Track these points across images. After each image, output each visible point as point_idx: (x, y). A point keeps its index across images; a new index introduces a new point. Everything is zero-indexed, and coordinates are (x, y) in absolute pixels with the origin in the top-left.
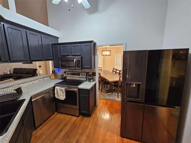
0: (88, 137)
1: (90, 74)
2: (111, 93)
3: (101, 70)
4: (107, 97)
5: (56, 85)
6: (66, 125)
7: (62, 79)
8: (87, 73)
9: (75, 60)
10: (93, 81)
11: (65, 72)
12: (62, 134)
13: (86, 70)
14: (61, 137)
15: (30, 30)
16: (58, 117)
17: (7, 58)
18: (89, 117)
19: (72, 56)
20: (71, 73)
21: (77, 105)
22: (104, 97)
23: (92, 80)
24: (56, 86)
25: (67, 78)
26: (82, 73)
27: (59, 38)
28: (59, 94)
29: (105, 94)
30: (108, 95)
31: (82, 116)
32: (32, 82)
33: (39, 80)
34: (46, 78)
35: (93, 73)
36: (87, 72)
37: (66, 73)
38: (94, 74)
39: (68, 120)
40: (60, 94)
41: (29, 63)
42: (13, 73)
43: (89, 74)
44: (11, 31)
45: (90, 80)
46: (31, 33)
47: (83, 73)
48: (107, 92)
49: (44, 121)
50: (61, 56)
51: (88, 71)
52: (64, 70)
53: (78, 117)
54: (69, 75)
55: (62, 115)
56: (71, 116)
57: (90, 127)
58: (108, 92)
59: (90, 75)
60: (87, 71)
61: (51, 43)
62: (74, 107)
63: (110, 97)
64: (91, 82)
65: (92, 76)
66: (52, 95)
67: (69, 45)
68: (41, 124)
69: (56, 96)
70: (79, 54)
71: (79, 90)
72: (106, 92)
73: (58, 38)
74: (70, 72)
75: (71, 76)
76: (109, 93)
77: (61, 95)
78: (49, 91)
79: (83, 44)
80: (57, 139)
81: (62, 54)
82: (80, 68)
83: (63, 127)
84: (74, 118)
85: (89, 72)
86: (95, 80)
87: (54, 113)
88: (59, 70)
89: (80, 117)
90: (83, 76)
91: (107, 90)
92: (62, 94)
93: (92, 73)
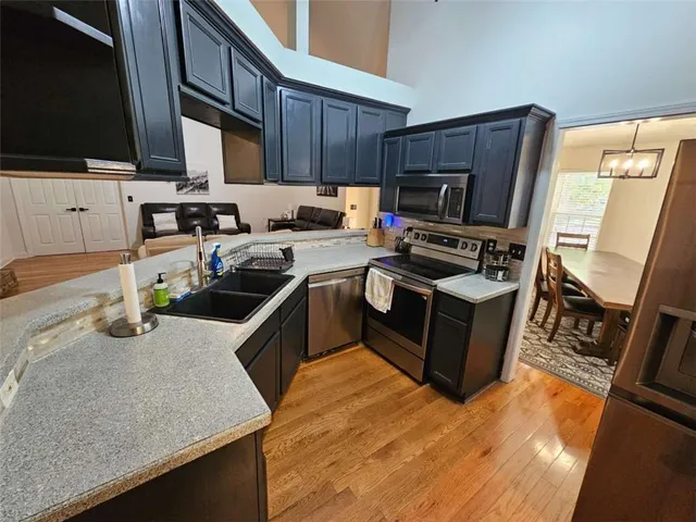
0: (429, 455)
1: (499, 248)
2: (600, 362)
3: (585, 247)
4: (571, 370)
5: (373, 262)
6: (376, 386)
7: (397, 250)
8: (486, 243)
9: (445, 186)
10: (507, 279)
11: (410, 229)
12: (359, 404)
13: (482, 232)
14: (354, 411)
15: (331, 97)
16: (364, 357)
17: (279, 173)
18: (455, 402)
19: (439, 172)
20: (427, 233)
21: (420, 344)
22: (552, 363)
23: (500, 274)
24: (373, 266)
25: (414, 250)
26: (467, 240)
27: (408, 110)
28: (375, 292)
29: (565, 354)
30: (577, 364)
31: (432, 387)
32: (320, 243)
33: (335, 240)
34: (354, 240)
35: (512, 246)
36: (490, 241)
37: (412, 234)
38: (518, 252)
39: (387, 379)
40: (379, 291)
41: (330, 195)
42: (298, 218)
43: (494, 247)
44: (293, 105)
45: (491, 273)
46: (333, 104)
47: (470, 242)
48: (579, 348)
49: (329, 352)
50: (406, 172)
51: (493, 237)
52: (407, 222)
53: (421, 384)
54: (419, 242)
55: (375, 356)
56: (397, 371)
57: (446, 431)
58: (586, 350)
59: (496, 255)
60: (489, 233)
61: (381, 131)
62: (413, 346)
63: (586, 376)
64: (495, 279)
65: (505, 259)
66: (357, 291)
67: (434, 133)
68: (321, 355)
69: (368, 295)
70: (463, 165)
71: (438, 294)
72: (574, 349)
73: (406, 111)
74: (425, 232)
75: (424, 243)
76: (592, 359)
77: (380, 296)
78: (353, 276)
79: (487, 124)
80: (343, 409)
81: (408, 166)
82: (460, 221)
83: (367, 389)
84: (405, 382)
85: (495, 242)
86: (516, 280)
87: (356, 343)
88: (393, 220)
89: (424, 386)
90: (467, 252)
91: (582, 343)
92: (382, 293)
93: (511, 244)
